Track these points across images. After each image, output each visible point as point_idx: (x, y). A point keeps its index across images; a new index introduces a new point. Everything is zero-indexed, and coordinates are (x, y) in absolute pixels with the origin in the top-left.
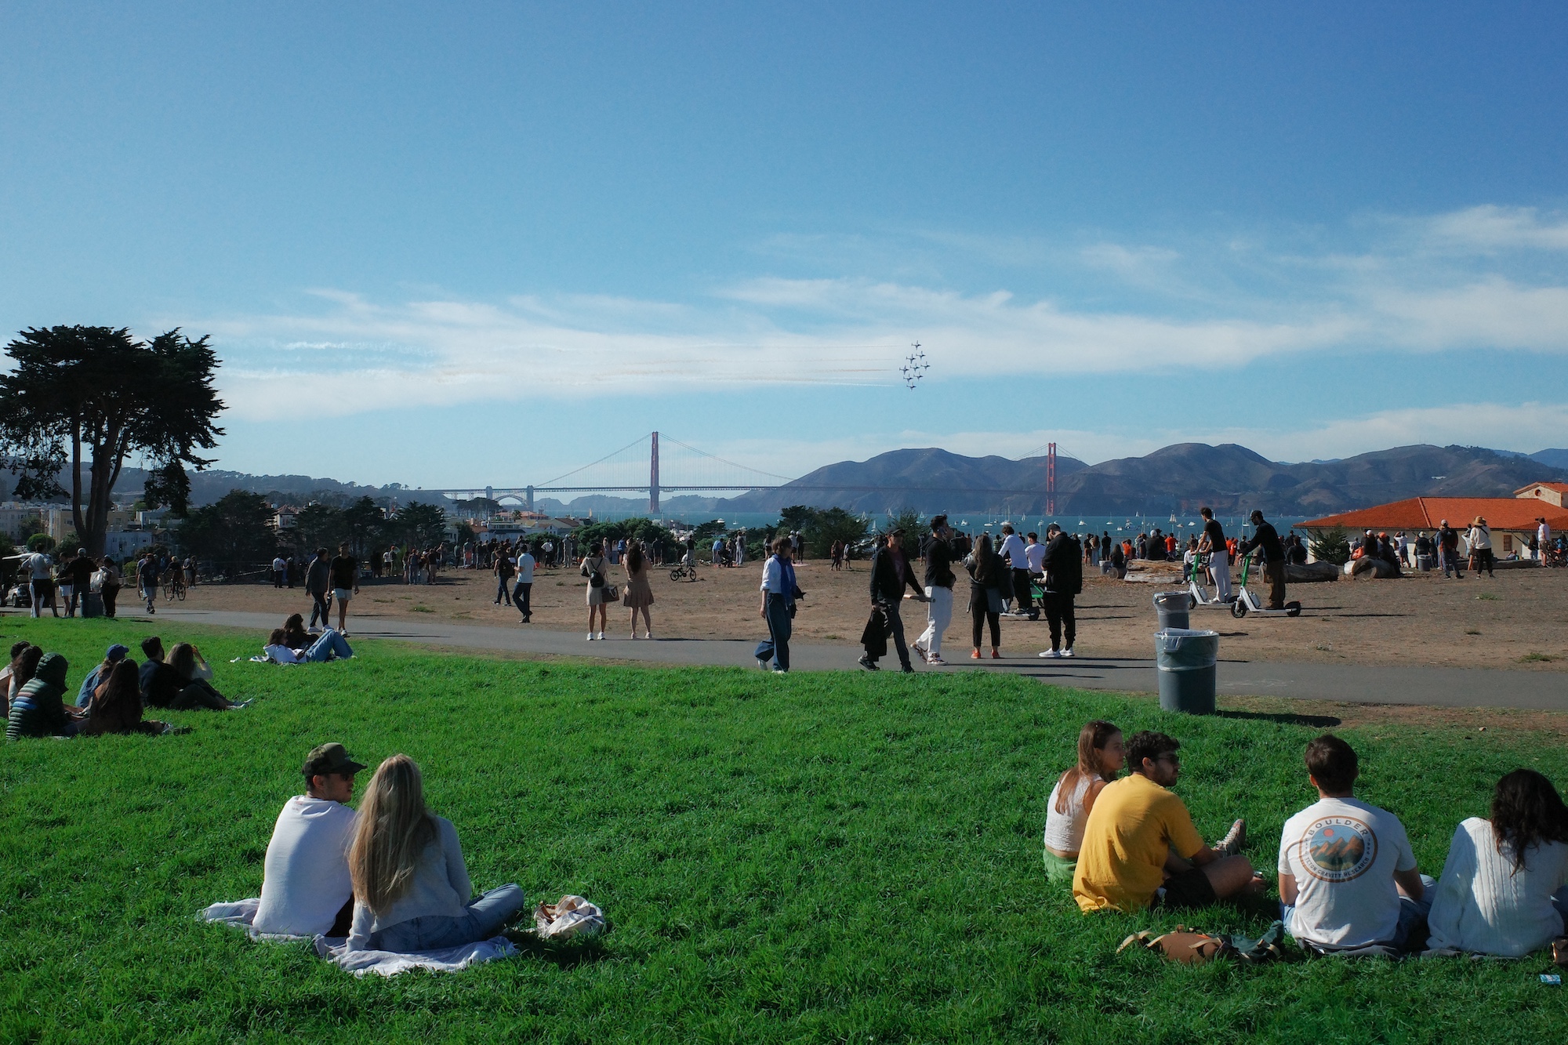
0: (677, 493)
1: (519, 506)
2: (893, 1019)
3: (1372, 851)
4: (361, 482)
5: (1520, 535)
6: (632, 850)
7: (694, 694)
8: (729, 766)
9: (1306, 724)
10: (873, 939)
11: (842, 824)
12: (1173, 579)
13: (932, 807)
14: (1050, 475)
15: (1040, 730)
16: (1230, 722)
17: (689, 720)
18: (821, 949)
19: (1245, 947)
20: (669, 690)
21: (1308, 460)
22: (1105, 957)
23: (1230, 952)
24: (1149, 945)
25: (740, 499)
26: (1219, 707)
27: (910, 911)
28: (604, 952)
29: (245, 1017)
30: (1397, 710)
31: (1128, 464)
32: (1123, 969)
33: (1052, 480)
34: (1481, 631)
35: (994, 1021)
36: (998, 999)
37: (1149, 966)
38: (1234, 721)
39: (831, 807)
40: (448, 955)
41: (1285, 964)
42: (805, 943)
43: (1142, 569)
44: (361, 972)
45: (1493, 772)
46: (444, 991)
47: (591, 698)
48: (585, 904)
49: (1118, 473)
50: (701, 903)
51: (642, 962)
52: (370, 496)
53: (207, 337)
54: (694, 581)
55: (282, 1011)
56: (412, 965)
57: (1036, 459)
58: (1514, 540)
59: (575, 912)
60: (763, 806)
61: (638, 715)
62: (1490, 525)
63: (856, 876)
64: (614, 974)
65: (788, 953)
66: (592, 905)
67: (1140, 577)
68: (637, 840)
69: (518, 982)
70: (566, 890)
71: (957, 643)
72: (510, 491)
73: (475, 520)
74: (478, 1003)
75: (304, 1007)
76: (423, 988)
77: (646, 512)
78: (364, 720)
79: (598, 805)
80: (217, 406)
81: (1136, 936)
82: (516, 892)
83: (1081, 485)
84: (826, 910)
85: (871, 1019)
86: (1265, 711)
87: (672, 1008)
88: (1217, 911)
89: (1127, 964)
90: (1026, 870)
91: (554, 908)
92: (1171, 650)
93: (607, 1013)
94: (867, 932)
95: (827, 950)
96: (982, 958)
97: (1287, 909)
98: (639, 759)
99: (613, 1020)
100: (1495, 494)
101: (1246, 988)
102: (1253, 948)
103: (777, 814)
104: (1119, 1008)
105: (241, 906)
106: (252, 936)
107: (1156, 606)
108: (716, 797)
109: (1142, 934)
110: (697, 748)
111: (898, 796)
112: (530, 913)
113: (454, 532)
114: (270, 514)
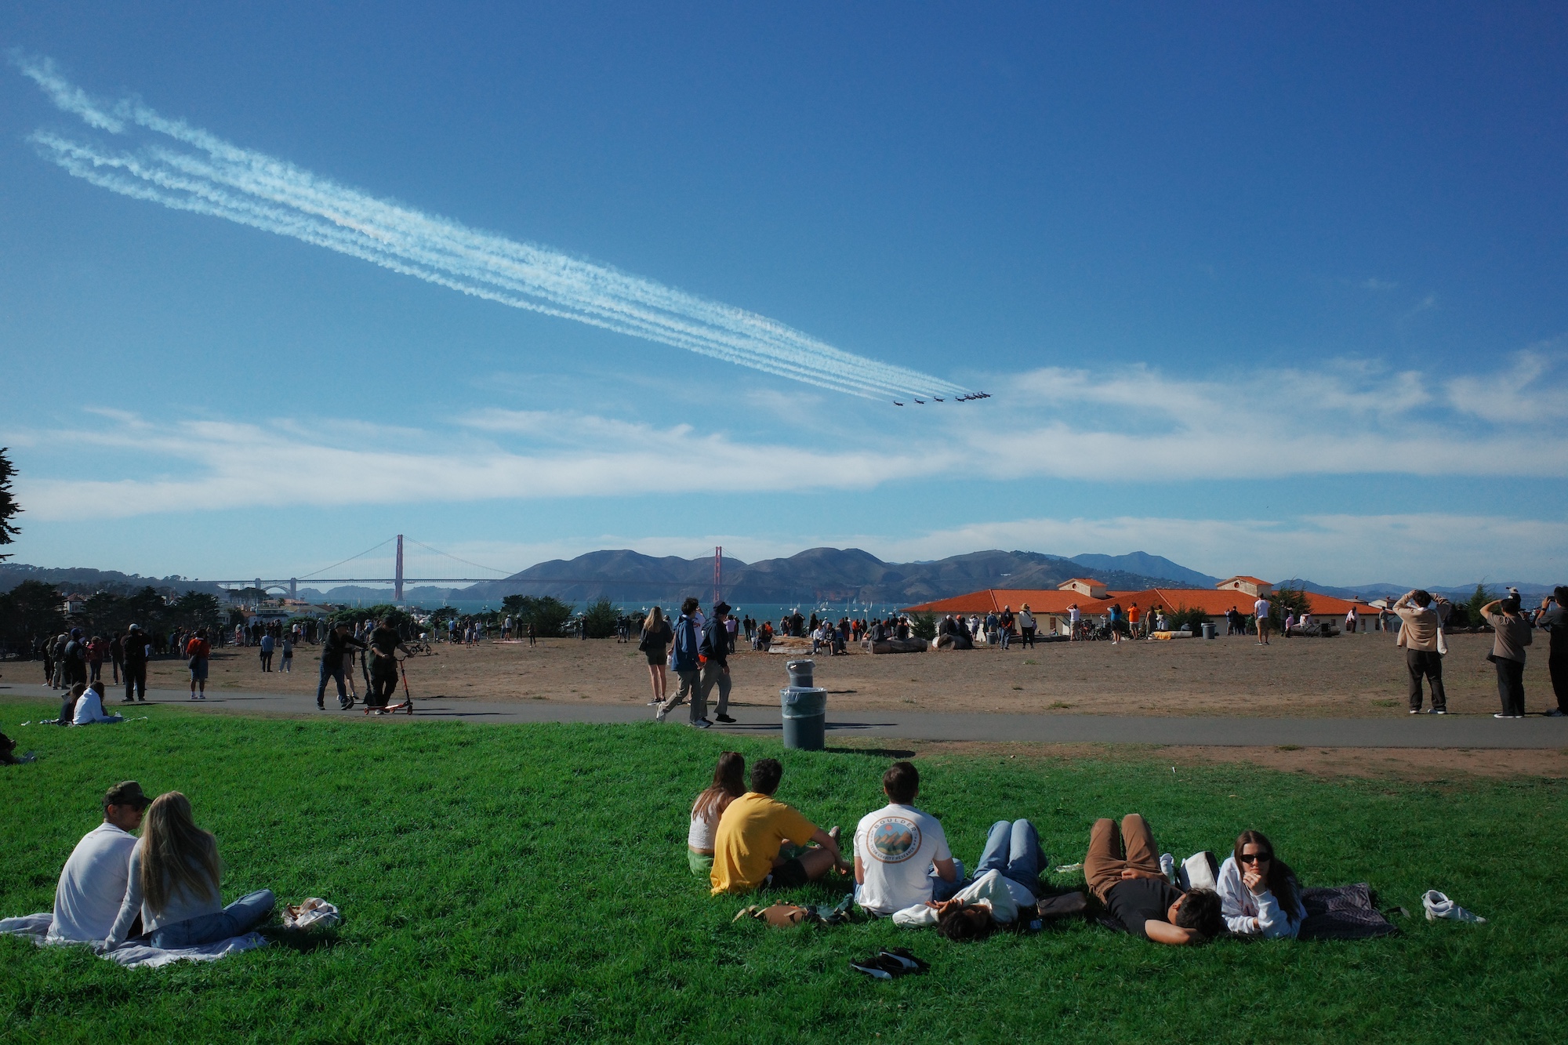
1: (283, 595)
2: (561, 976)
3: (917, 844)
4: (145, 574)
5: (1061, 617)
6: (365, 863)
7: (422, 742)
8: (448, 796)
9: (889, 756)
10: (551, 921)
11: (533, 839)
12: (805, 651)
13: (604, 824)
14: (717, 571)
15: (692, 764)
16: (832, 756)
17: (418, 763)
18: (510, 929)
19: (824, 914)
20: (402, 740)
21: (910, 561)
22: (723, 925)
23: (813, 916)
24: (756, 916)
26: (827, 745)
27: (581, 899)
28: (339, 939)
29: (29, 1006)
30: (958, 744)
31: (777, 562)
32: (736, 934)
33: (718, 575)
34: (1023, 687)
35: (637, 974)
36: (639, 957)
37: (754, 931)
38: (837, 755)
39: (526, 826)
40: (209, 949)
41: (852, 925)
42: (498, 926)
43: (782, 644)
44: (134, 965)
45: (1016, 787)
46: (204, 976)
47: (337, 747)
48: (324, 904)
49: (769, 570)
50: (419, 899)
51: (368, 946)
52: (153, 586)
53: (5, 449)
54: (429, 655)
55: (62, 999)
56: (177, 957)
57: (705, 559)
58: (1057, 620)
59: (316, 910)
60: (473, 825)
61: (376, 759)
62: (1032, 610)
63: (541, 875)
64: (345, 956)
65: (484, 934)
66: (329, 905)
67: (780, 650)
68: (369, 855)
69: (266, 966)
70: (309, 894)
71: (637, 701)
72: (276, 582)
73: (245, 606)
74: (233, 983)
75: (82, 995)
76: (186, 975)
78: (142, 769)
79: (339, 830)
80: (13, 508)
81: (747, 910)
82: (268, 896)
83: (740, 579)
84: (517, 901)
85: (545, 977)
86: (861, 747)
87: (390, 977)
88: (806, 890)
89: (739, 930)
90: (671, 866)
91: (298, 908)
92: (792, 702)
93: (338, 984)
94: (546, 916)
95: (514, 930)
96: (632, 931)
97: (858, 886)
98: (375, 794)
99: (342, 989)
100: (1045, 587)
101: (822, 941)
102: (831, 915)
103: (483, 832)
104: (729, 960)
105: (30, 920)
106: (37, 943)
107: (789, 671)
108: (436, 821)
109: (751, 908)
110: (423, 784)
111: (579, 816)
112: (278, 913)
113: (228, 615)
114: (61, 601)
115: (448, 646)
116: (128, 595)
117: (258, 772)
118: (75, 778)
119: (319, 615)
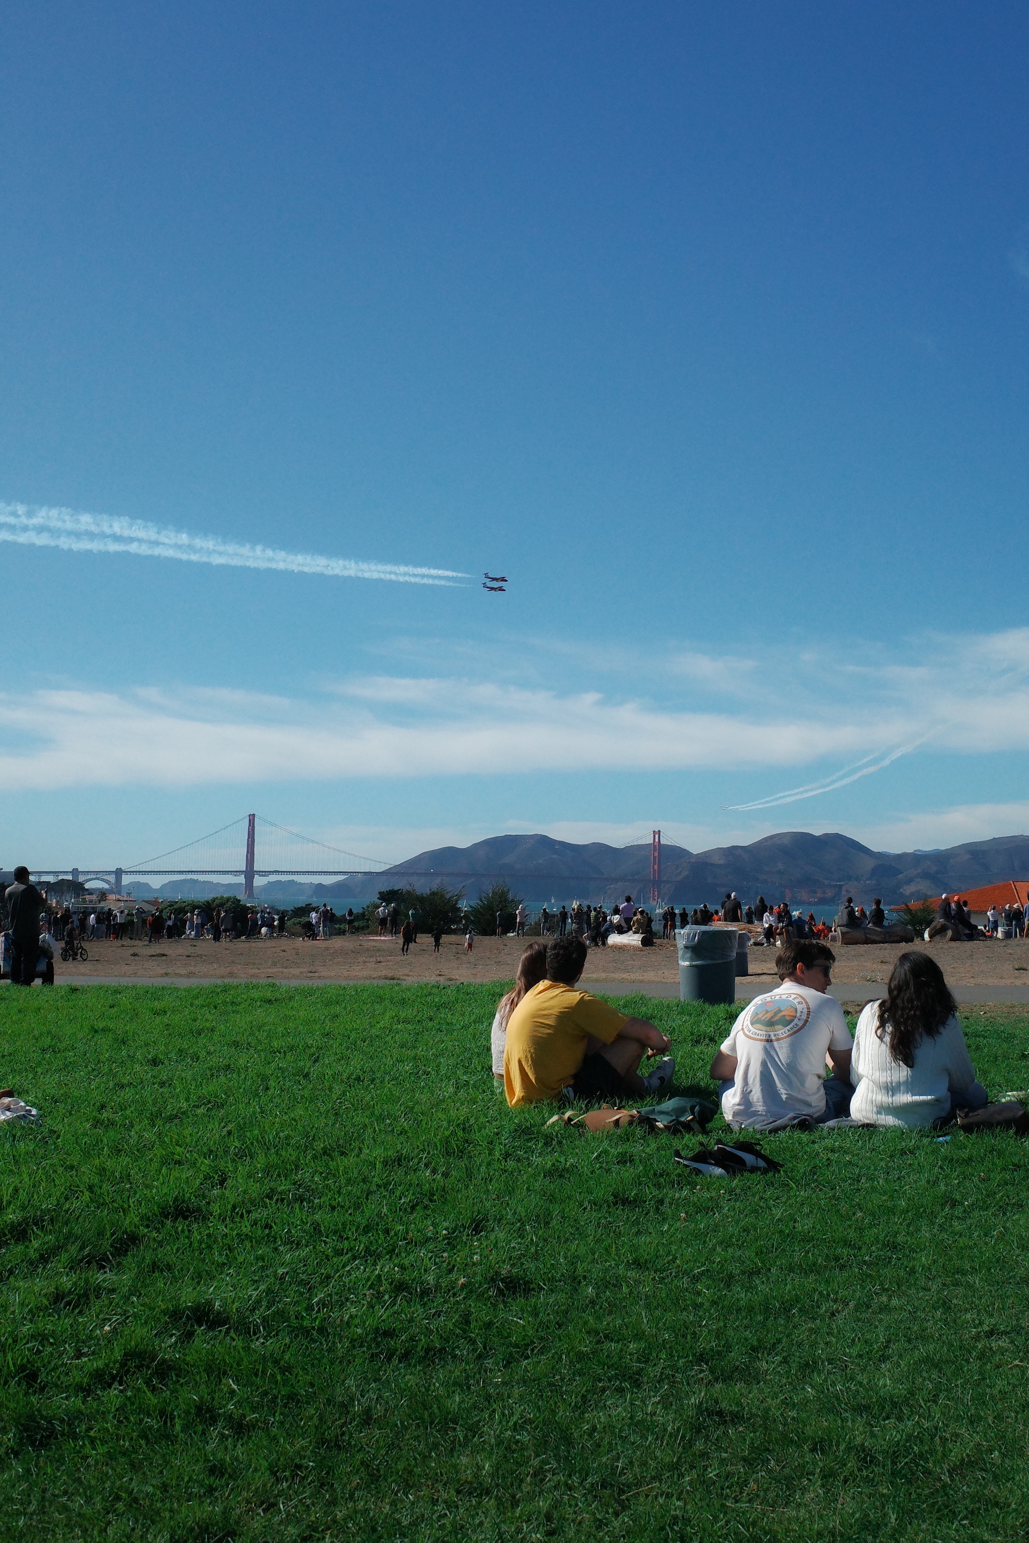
0: (273, 878)
1: (107, 890)
14: (654, 864)
21: (910, 850)
25: (339, 884)
31: (732, 852)
33: (656, 867)
49: (722, 862)
57: (639, 847)
72: (98, 875)
73: (57, 903)
77: (240, 895)
83: (685, 873)
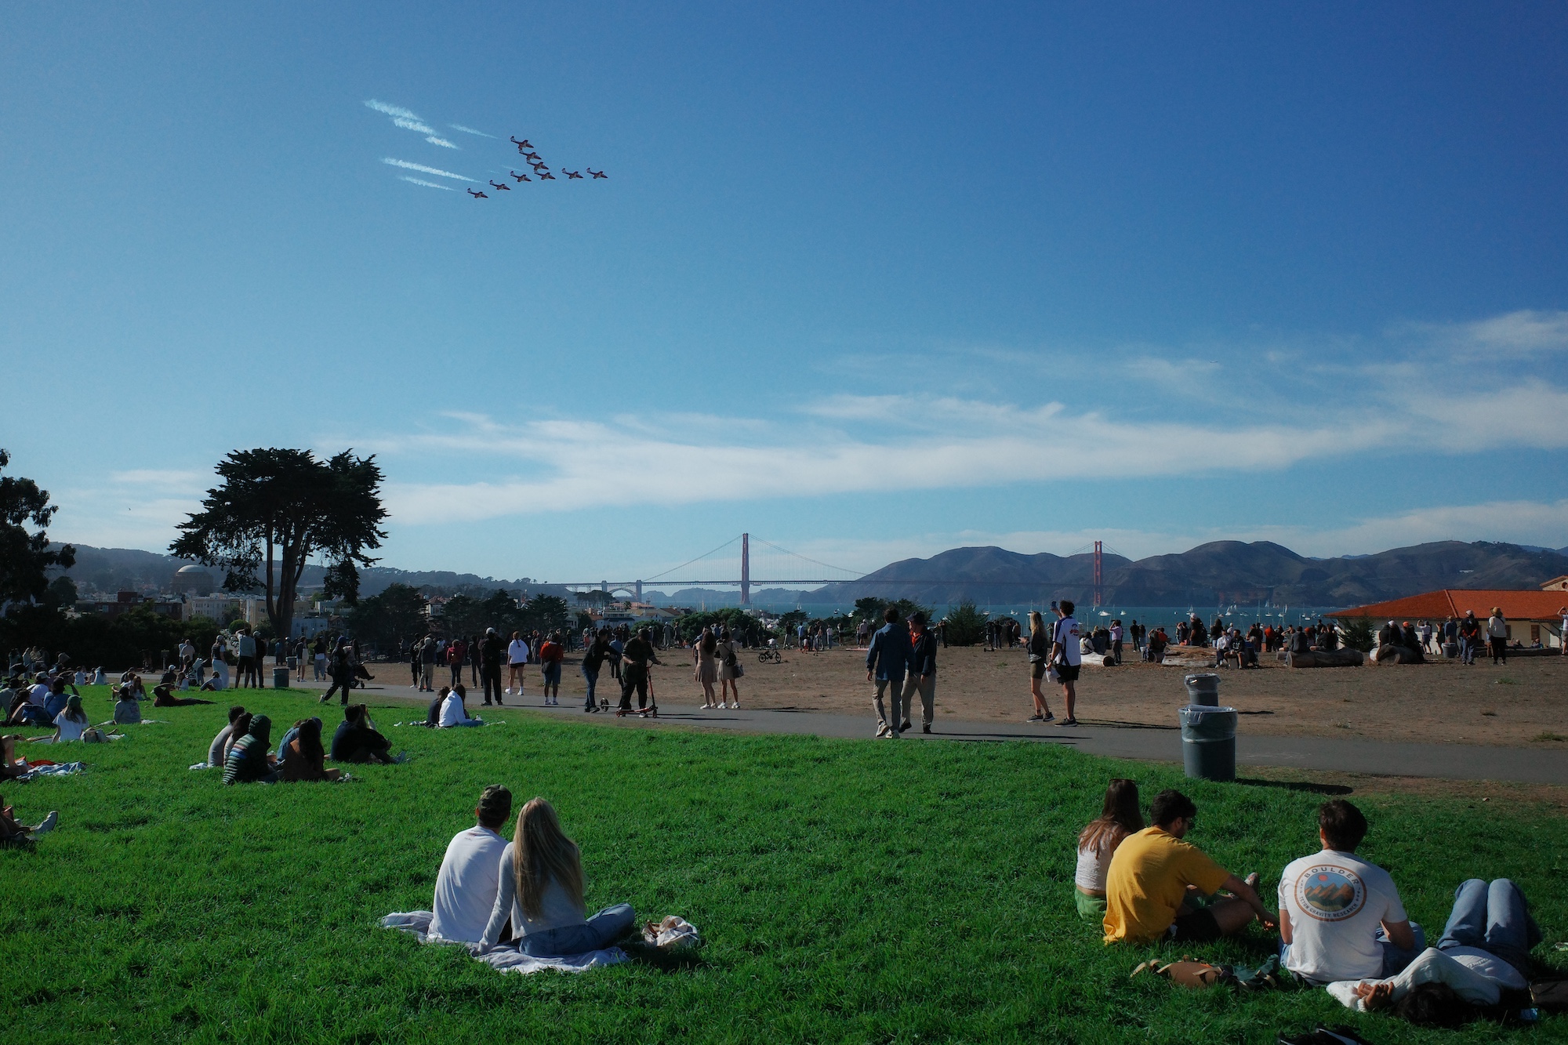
0: (764, 587)
1: (629, 598)
2: (935, 1022)
3: (1361, 900)
5: (1547, 625)
6: (722, 883)
7: (776, 757)
8: (805, 817)
9: (1319, 792)
10: (922, 959)
11: (899, 867)
12: (1207, 663)
13: (976, 855)
14: (1097, 571)
15: (1075, 792)
16: (1248, 788)
17: (773, 779)
18: (877, 965)
19: (1243, 976)
20: (756, 753)
21: (1338, 555)
22: (1119, 979)
23: (1229, 978)
24: (1159, 971)
25: (819, 592)
26: (1239, 775)
27: (954, 937)
28: (700, 961)
29: (417, 1000)
30: (1406, 781)
31: (1169, 559)
32: (1135, 991)
33: (1099, 573)
34: (1497, 712)
35: (1020, 1027)
36: (1021, 1008)
37: (1157, 989)
38: (1251, 787)
39: (890, 852)
40: (574, 960)
41: (1278, 992)
42: (864, 960)
43: (1178, 654)
44: (505, 970)
45: (1492, 838)
46: (571, 987)
47: (690, 759)
48: (684, 923)
49: (1159, 568)
50: (780, 925)
51: (729, 971)
52: (505, 589)
54: (779, 662)
55: (445, 996)
56: (545, 966)
57: (1082, 556)
58: (1542, 630)
59: (675, 929)
60: (833, 850)
61: (729, 774)
62: (1505, 616)
63: (909, 908)
64: (706, 979)
65: (850, 968)
66: (689, 924)
67: (1176, 661)
68: (727, 874)
69: (629, 983)
70: (668, 912)
71: (1008, 718)
72: (622, 585)
73: (592, 610)
74: (598, 997)
75: (461, 994)
76: (554, 985)
77: (739, 603)
79: (694, 845)
80: (381, 513)
81: (1148, 964)
82: (628, 911)
83: (1125, 578)
84: (883, 934)
86: (1281, 779)
87: (753, 1006)
88: (1220, 946)
89: (1139, 986)
90: (1055, 908)
91: (658, 926)
92: (1192, 724)
93: (701, 1008)
94: (917, 953)
95: (882, 965)
96: (1013, 977)
97: (1285, 945)
98: (730, 810)
99: (705, 1014)
100: (1523, 587)
101: (1242, 1009)
102: (1251, 978)
103: (844, 857)
104: (1128, 1021)
105: (412, 916)
106: (420, 940)
107: (1188, 687)
108: (794, 842)
109: (1153, 962)
110: (779, 802)
111: (949, 845)
112: (639, 929)
113: (576, 619)
114: (423, 603)
115: (797, 653)
116: (483, 598)
117: (612, 782)
118: (444, 780)
119: (665, 619)
